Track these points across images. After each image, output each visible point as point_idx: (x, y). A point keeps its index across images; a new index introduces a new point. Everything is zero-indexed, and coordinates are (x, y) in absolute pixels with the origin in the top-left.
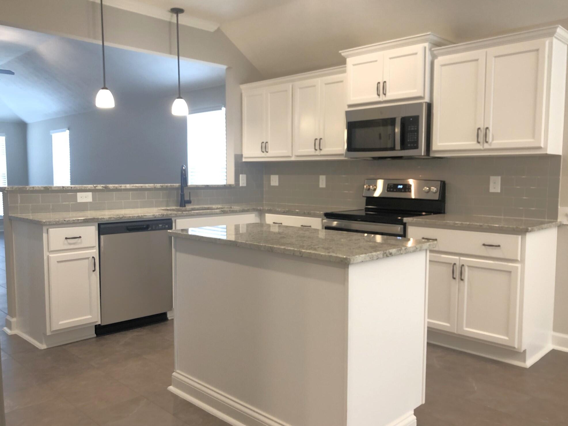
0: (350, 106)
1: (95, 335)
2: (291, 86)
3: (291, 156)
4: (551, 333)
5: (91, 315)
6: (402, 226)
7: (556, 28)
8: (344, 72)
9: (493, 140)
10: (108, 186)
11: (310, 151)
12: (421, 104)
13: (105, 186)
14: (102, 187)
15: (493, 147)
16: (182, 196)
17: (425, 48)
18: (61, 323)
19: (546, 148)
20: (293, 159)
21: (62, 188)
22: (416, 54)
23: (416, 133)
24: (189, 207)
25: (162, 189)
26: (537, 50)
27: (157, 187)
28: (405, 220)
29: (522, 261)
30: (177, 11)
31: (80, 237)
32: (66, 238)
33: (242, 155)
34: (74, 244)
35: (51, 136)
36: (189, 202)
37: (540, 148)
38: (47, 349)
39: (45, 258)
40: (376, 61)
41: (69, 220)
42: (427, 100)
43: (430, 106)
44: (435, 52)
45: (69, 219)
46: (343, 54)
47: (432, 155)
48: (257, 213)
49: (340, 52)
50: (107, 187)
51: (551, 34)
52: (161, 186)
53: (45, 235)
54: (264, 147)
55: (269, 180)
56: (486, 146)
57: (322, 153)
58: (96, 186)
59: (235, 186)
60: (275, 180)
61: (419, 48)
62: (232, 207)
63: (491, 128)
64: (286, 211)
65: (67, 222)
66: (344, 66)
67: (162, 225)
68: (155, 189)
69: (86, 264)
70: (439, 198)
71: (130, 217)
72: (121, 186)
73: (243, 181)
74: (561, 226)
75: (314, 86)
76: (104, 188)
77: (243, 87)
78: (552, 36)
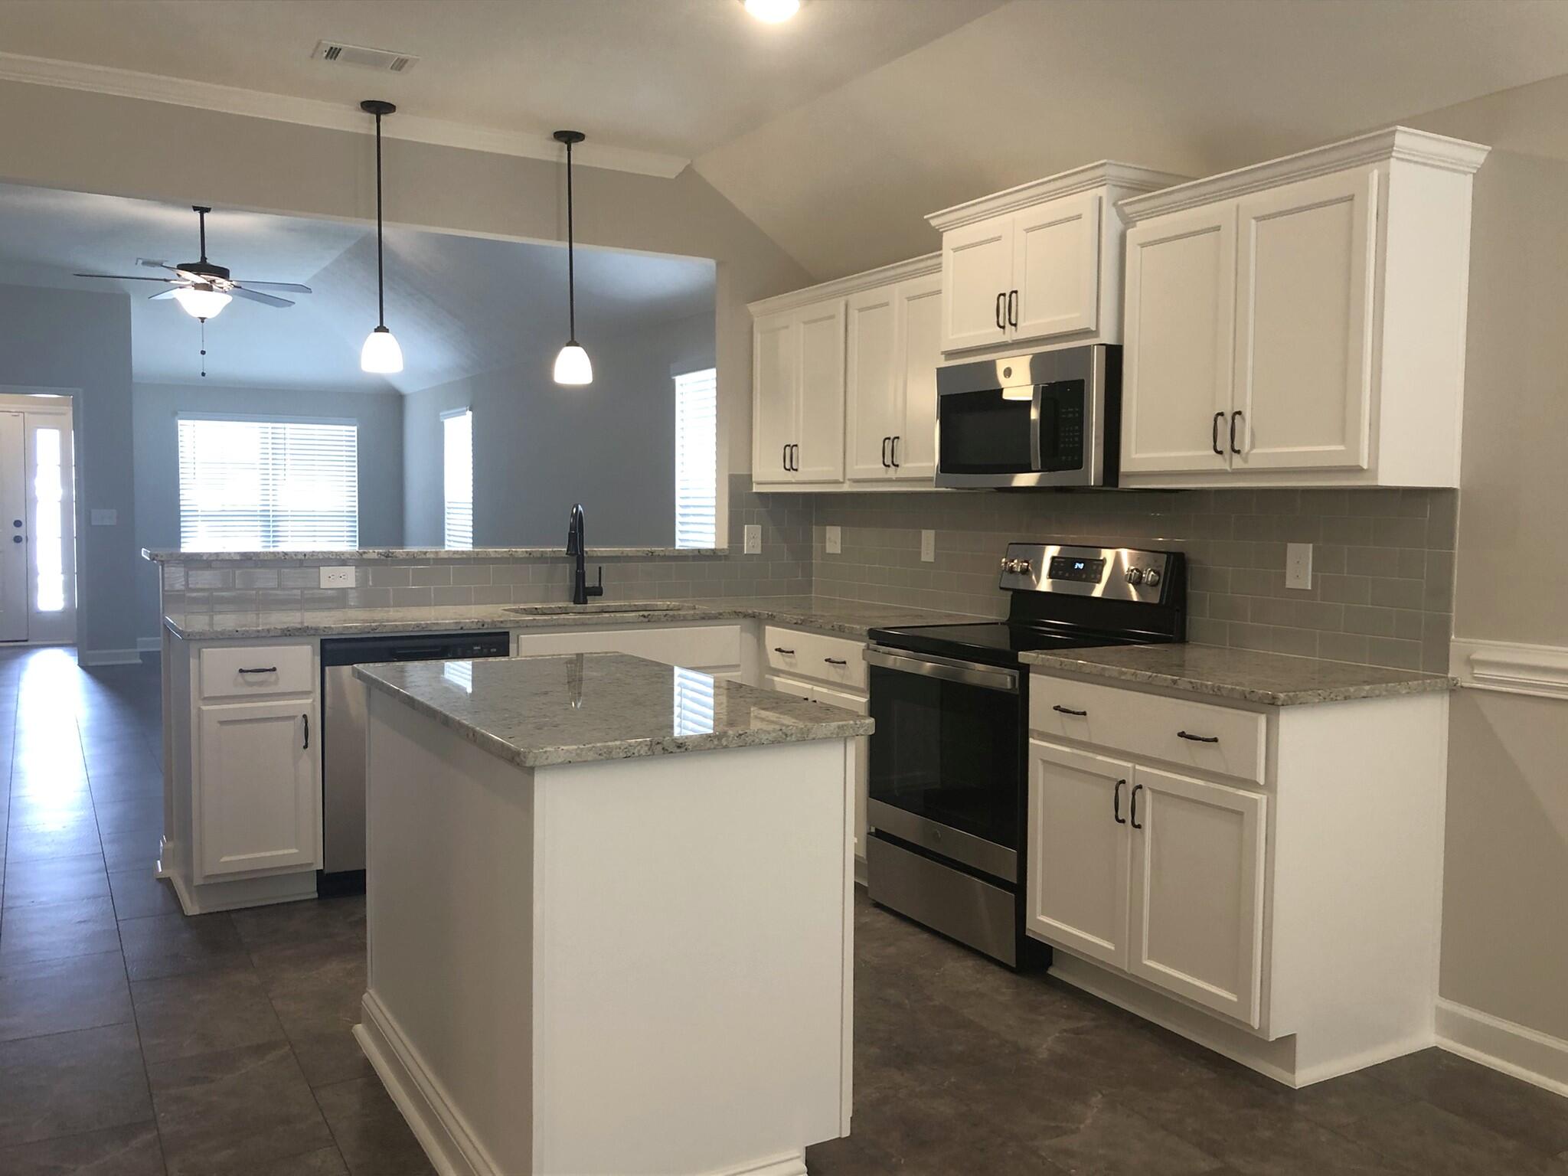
0: (950, 355)
1: (316, 895)
2: (842, 304)
3: (841, 480)
4: (1430, 1000)
5: (297, 848)
6: (1016, 673)
7: (1394, 133)
8: (938, 268)
9: (1253, 446)
10: (393, 553)
11: (876, 469)
12: (1088, 349)
13: (385, 553)
14: (378, 553)
15: (1252, 464)
16: (580, 576)
17: (1100, 199)
18: (225, 859)
19: (1373, 471)
20: (846, 488)
21: (281, 555)
22: (1079, 217)
23: (1077, 428)
24: (593, 603)
25: (531, 559)
26: (1351, 198)
27: (516, 555)
28: (1024, 657)
29: (1270, 786)
30: (569, 138)
31: (274, 669)
32: (241, 671)
33: (751, 476)
34: (261, 684)
35: (443, 423)
36: (598, 592)
37: (1358, 470)
38: (200, 915)
39: (194, 711)
40: (998, 239)
41: (247, 631)
42: (1108, 337)
43: (1114, 355)
44: (1128, 210)
45: (247, 629)
46: (933, 223)
47: (1123, 484)
48: (748, 622)
49: (925, 217)
50: (390, 555)
51: (1384, 153)
52: (527, 552)
53: (193, 662)
54: (790, 457)
55: (823, 539)
56: (1238, 463)
57: (901, 473)
58: (364, 553)
59: (727, 553)
60: (833, 539)
61: (1084, 201)
62: (697, 607)
63: (1247, 414)
64: (800, 622)
65: (243, 634)
66: (938, 253)
67: (482, 648)
68: (512, 559)
69: (291, 731)
70: (1161, 600)
71: (396, 626)
72: (425, 553)
73: (752, 540)
74: (1454, 690)
75: (887, 304)
76: (382, 557)
77: (753, 308)
78: (1389, 158)
